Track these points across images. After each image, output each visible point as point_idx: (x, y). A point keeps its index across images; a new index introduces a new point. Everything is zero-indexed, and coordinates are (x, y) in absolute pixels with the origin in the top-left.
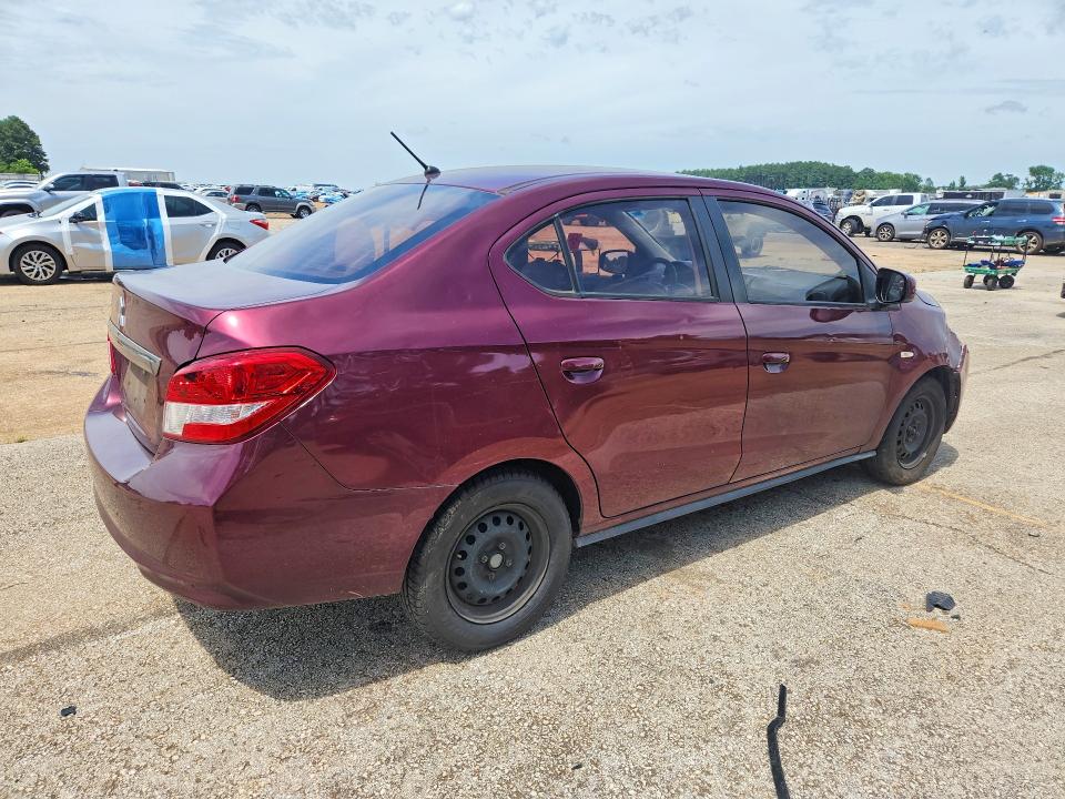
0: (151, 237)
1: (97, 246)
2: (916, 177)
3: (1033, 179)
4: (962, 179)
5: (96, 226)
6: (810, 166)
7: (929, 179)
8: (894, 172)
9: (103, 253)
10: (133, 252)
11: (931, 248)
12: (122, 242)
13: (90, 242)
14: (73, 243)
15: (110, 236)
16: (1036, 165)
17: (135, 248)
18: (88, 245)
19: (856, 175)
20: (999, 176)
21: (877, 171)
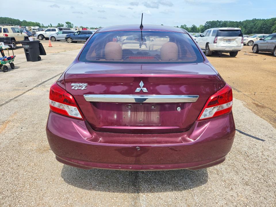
2: (39, 23)
3: (67, 25)
4: (51, 24)
6: (5, 19)
7: (42, 24)
8: (32, 22)
11: (68, 43)
16: (67, 22)
19: (22, 22)
20: (59, 24)
21: (27, 21)
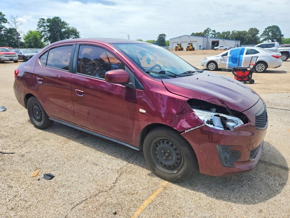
0: (239, 60)
1: (225, 62)
5: (226, 57)
9: (226, 64)
10: (234, 64)
12: (232, 62)
13: (224, 61)
14: (220, 61)
15: (229, 60)
17: (234, 63)
18: (223, 62)
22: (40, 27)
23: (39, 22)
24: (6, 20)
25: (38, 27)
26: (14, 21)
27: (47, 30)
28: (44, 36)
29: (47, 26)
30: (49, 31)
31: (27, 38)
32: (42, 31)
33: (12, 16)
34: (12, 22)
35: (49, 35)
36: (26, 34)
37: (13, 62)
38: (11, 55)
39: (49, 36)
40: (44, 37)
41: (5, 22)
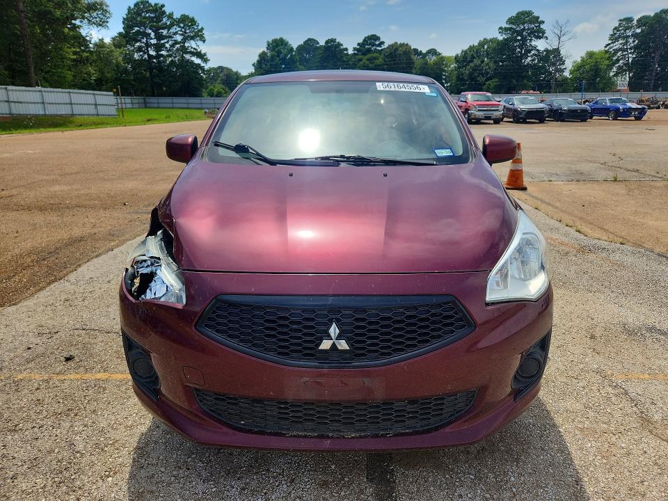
22: (617, 40)
23: (615, 28)
24: (543, 32)
25: (610, 42)
26: (558, 32)
27: (633, 45)
28: (619, 60)
29: (635, 36)
30: (636, 48)
31: (578, 68)
32: (616, 51)
33: (557, 22)
34: (553, 35)
35: (631, 57)
36: (579, 60)
37: (492, 122)
38: (489, 108)
39: (630, 60)
40: (617, 65)
41: (540, 38)
